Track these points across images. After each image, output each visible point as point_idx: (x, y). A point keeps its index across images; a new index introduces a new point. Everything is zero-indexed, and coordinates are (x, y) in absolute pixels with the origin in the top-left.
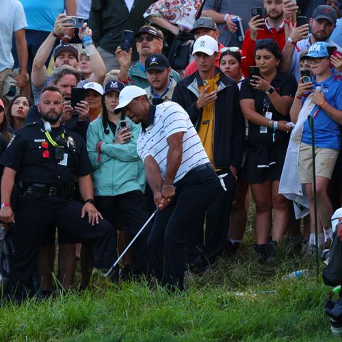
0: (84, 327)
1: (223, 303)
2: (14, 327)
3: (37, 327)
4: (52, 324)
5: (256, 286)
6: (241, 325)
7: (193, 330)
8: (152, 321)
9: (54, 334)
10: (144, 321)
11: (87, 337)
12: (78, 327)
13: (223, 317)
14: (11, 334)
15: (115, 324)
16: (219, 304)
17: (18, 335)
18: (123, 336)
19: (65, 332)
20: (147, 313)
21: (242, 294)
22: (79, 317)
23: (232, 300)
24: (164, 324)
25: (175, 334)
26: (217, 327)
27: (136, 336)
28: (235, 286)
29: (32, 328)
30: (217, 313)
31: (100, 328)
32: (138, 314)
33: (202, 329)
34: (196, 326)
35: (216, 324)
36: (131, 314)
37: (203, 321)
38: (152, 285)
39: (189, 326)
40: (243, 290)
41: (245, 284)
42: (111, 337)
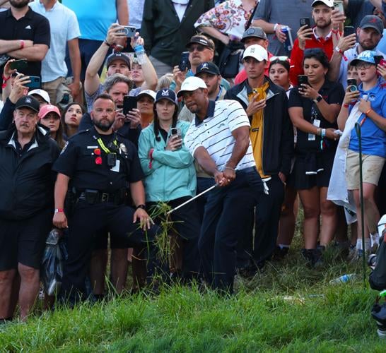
0: (136, 331)
1: (272, 307)
2: (67, 330)
3: (89, 330)
4: (105, 327)
5: (304, 290)
6: (289, 329)
7: (242, 333)
8: (202, 324)
9: (107, 337)
10: (194, 324)
11: (139, 340)
12: (130, 330)
13: (271, 320)
14: (64, 336)
15: (165, 327)
16: (267, 308)
17: (71, 338)
18: (174, 339)
19: (117, 335)
20: (197, 316)
21: (290, 298)
22: (131, 320)
23: (281, 303)
24: (214, 327)
25: (225, 337)
26: (266, 329)
27: (186, 339)
28: (283, 290)
29: (85, 331)
30: (266, 316)
31: (151, 332)
32: (189, 317)
33: (251, 332)
34: (246, 330)
35: (265, 327)
36: (181, 317)
37: (253, 325)
38: (202, 290)
39: (238, 329)
40: (292, 294)
41: (294, 288)
42: (162, 340)
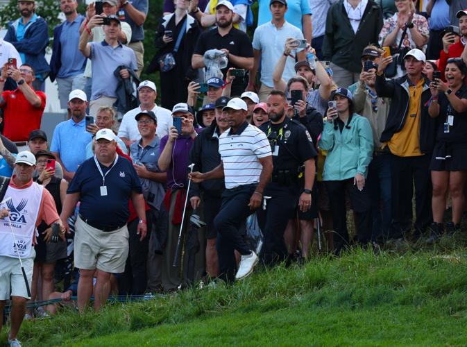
0: (323, 284)
1: (433, 264)
2: (266, 286)
3: (284, 285)
4: (297, 282)
5: (460, 250)
6: (448, 282)
7: (409, 286)
8: (377, 279)
9: (299, 291)
10: (370, 280)
11: (325, 293)
12: (317, 285)
13: (432, 274)
14: (264, 290)
15: (347, 282)
16: (430, 266)
17: (270, 292)
18: (354, 291)
19: (307, 289)
20: (372, 273)
21: (448, 257)
22: (319, 277)
23: (441, 261)
24: (386, 281)
25: (396, 289)
26: (429, 283)
27: (364, 291)
28: (442, 251)
29: (281, 286)
30: (429, 272)
31: (335, 285)
32: (366, 274)
33: (417, 285)
34: (412, 283)
35: (428, 281)
36: (359, 274)
37: (418, 279)
38: (376, 251)
39: (406, 283)
40: (449, 254)
41: (451, 249)
42: (344, 292)
